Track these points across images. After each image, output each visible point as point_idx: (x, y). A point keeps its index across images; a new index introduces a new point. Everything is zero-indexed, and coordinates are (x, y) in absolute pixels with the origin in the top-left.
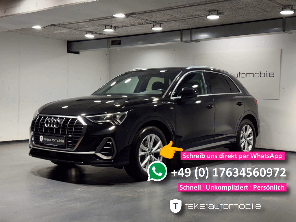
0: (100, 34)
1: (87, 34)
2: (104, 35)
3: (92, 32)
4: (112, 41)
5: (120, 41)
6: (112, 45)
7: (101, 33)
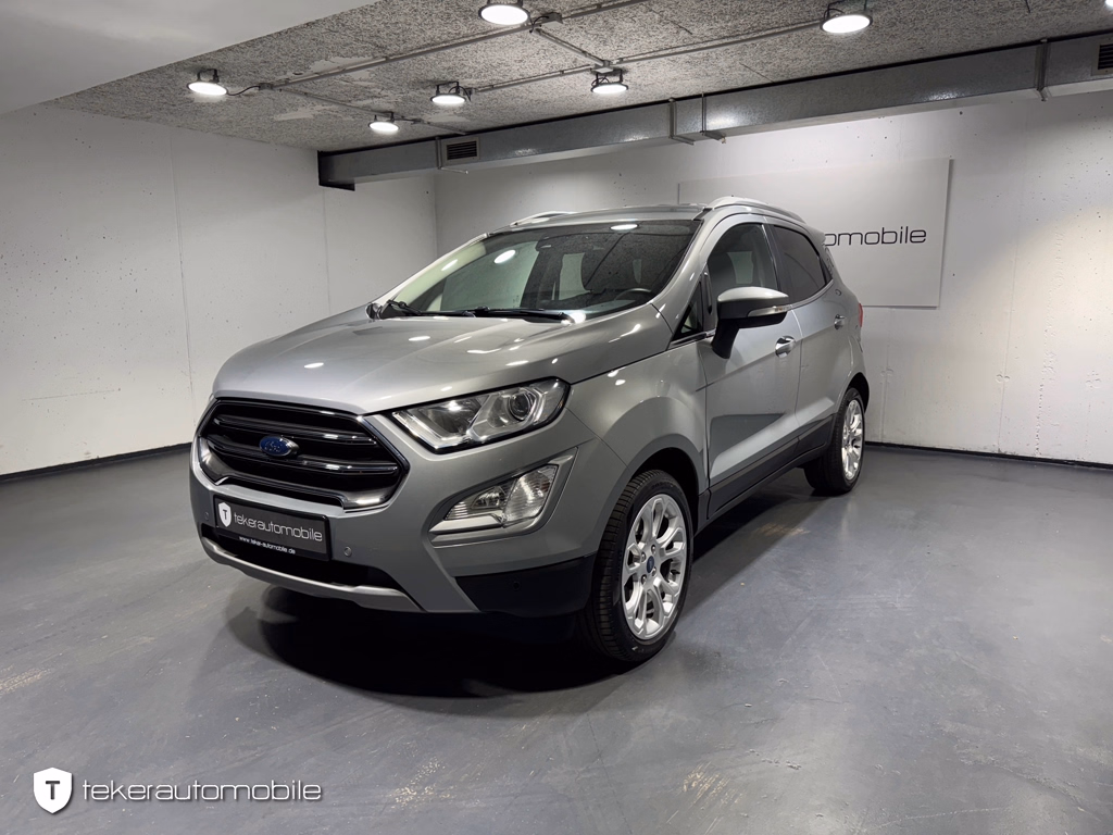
0: (415, 121)
1: (376, 120)
2: (428, 126)
3: (392, 113)
4: (450, 148)
5: (474, 144)
6: (450, 157)
7: (419, 116)
